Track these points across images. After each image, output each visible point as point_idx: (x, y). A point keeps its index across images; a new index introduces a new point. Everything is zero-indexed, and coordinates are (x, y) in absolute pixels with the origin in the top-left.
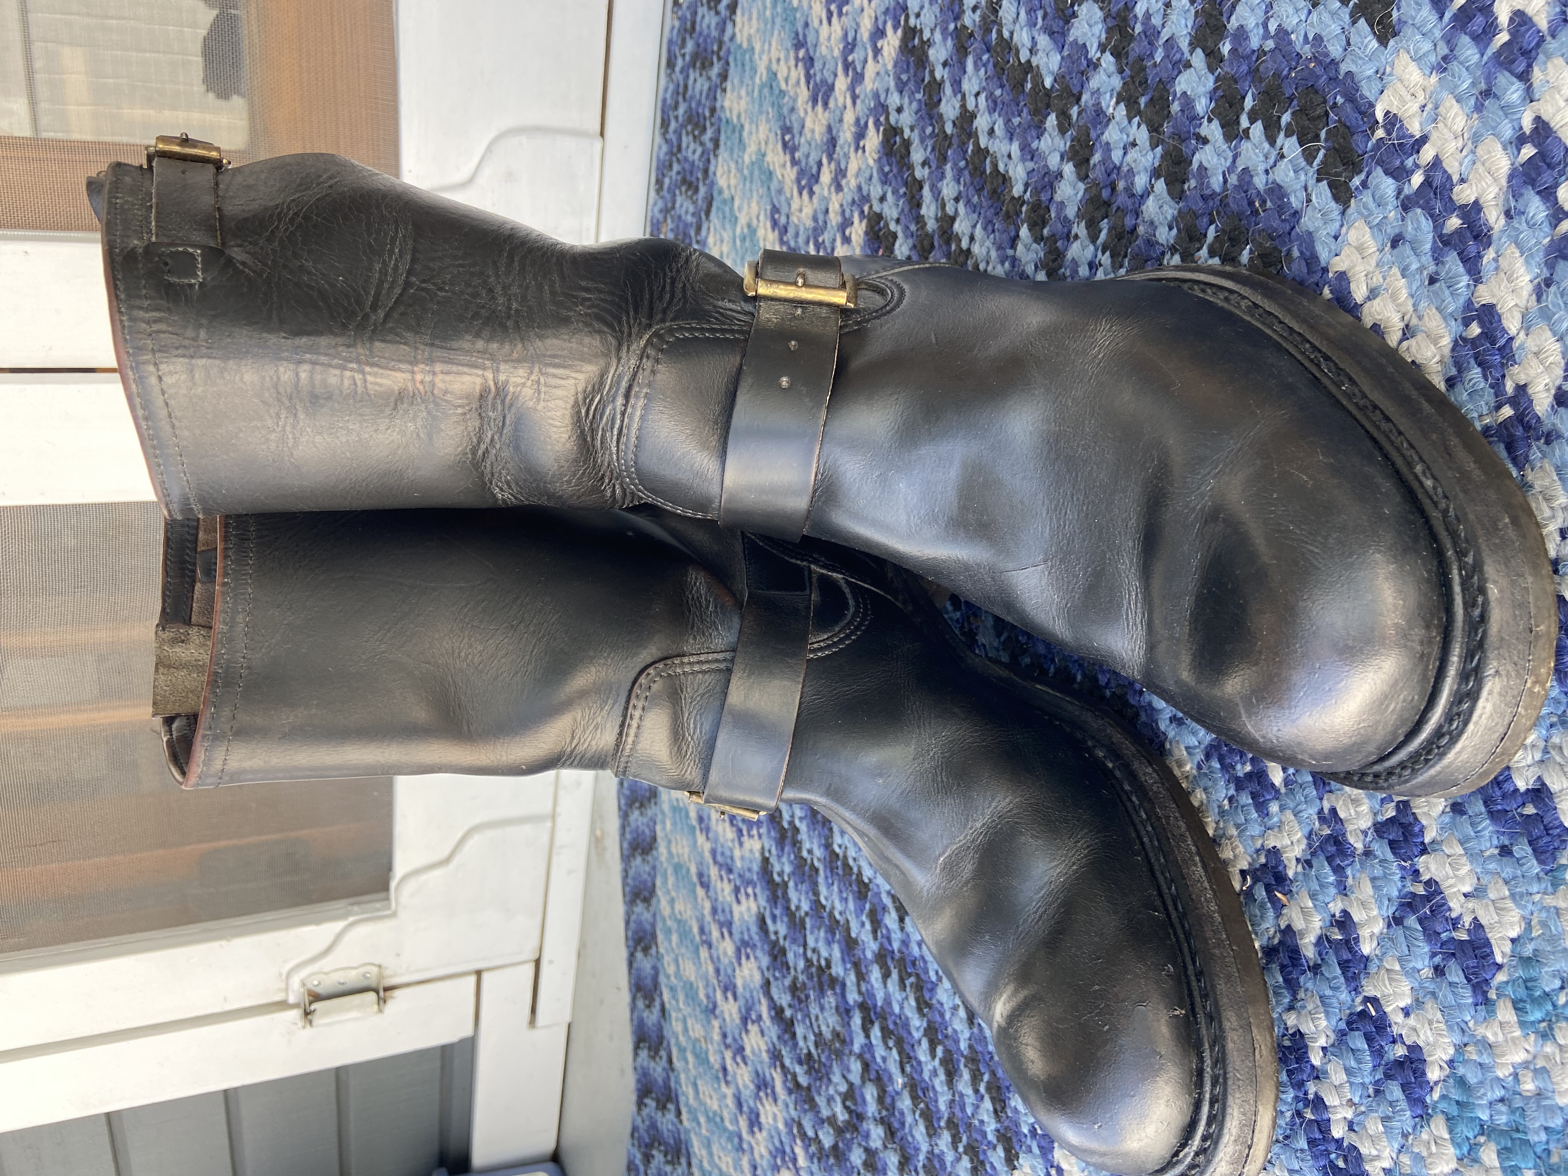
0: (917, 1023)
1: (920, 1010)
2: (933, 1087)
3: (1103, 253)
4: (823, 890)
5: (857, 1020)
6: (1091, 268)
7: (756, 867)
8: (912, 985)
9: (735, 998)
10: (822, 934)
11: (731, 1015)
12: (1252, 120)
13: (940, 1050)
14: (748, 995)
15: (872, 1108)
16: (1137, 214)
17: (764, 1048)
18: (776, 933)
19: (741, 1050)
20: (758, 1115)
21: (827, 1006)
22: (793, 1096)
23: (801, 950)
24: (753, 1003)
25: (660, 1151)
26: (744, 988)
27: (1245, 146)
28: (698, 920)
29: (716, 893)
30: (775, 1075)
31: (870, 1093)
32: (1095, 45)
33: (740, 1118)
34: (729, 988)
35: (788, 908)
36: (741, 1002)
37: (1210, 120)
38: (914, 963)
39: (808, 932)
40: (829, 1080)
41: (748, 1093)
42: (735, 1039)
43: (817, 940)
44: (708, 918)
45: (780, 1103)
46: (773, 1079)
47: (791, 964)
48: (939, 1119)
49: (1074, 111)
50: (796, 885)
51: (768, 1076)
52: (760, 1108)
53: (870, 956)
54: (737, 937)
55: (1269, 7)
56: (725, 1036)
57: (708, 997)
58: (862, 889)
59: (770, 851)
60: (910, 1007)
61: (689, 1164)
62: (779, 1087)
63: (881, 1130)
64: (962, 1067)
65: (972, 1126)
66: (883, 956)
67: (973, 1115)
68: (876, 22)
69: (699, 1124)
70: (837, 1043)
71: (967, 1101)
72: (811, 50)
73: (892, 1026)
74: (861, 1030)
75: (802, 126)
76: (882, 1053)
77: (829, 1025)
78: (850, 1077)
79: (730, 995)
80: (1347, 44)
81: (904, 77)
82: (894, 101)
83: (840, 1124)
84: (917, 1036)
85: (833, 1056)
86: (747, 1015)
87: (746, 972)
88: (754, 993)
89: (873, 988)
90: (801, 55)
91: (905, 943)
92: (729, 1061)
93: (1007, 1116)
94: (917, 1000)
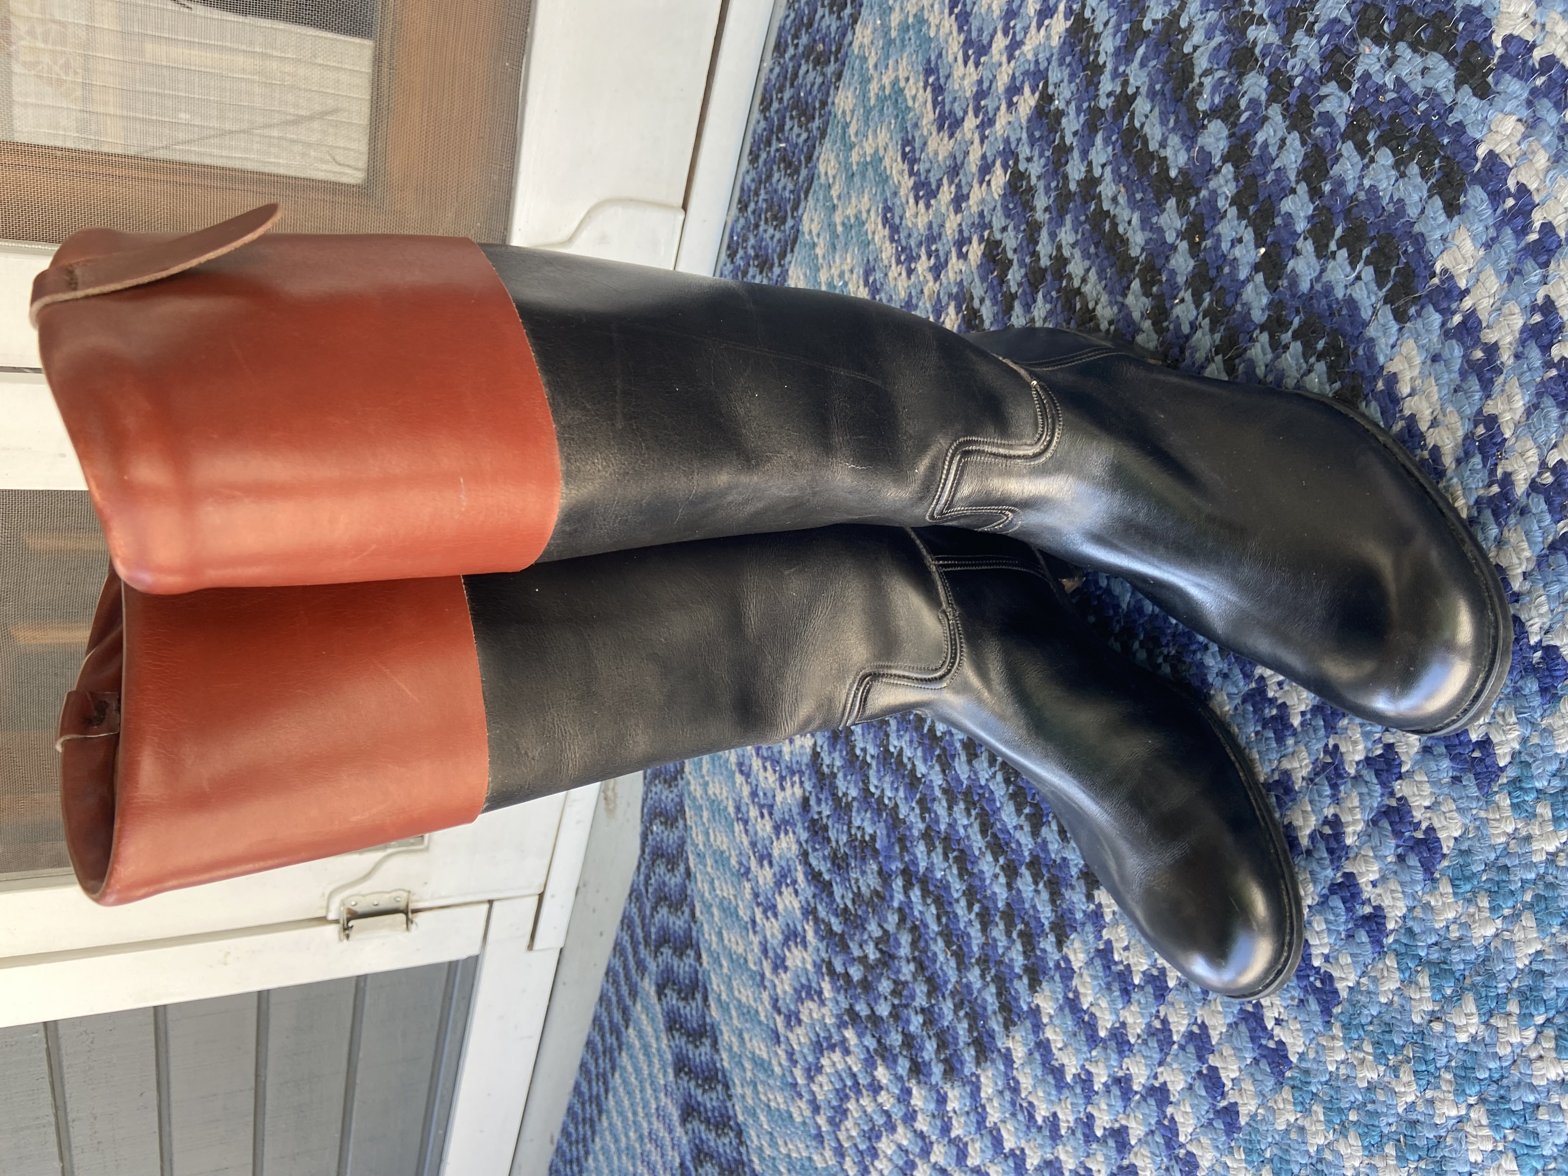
0: (957, 887)
1: (961, 876)
2: (968, 935)
3: (1204, 318)
4: (874, 781)
5: (898, 883)
6: (1192, 328)
7: (806, 759)
8: (955, 858)
9: (771, 864)
10: (868, 815)
11: (765, 878)
12: (1339, 247)
13: (976, 908)
14: (783, 863)
15: (904, 950)
16: (1238, 295)
17: (797, 905)
18: (820, 813)
19: (774, 907)
20: (783, 960)
21: (869, 871)
22: (825, 943)
23: (845, 828)
24: (789, 871)
25: (674, 990)
26: (781, 858)
27: (1331, 264)
28: (734, 800)
29: (758, 780)
30: (806, 927)
31: (905, 939)
32: (1218, 157)
33: (765, 963)
34: (765, 857)
35: (834, 795)
36: (776, 868)
37: (1305, 239)
38: (958, 842)
39: (854, 814)
40: (865, 929)
41: (775, 942)
42: (767, 898)
43: (863, 820)
44: (746, 799)
45: (810, 949)
46: (804, 930)
47: (833, 839)
48: (971, 958)
49: (1193, 201)
50: (845, 776)
51: (799, 928)
52: (787, 953)
53: (916, 833)
54: (777, 816)
55: (1366, 167)
56: (756, 895)
57: (740, 863)
58: (913, 782)
59: (822, 747)
60: (951, 873)
61: (705, 999)
62: (810, 935)
63: (912, 966)
64: (997, 919)
65: (1002, 962)
66: (927, 836)
67: (1003, 954)
68: (1014, 77)
69: (721, 966)
70: (876, 900)
71: (1000, 944)
72: (942, 81)
73: (932, 888)
74: (901, 890)
75: (925, 144)
76: (920, 908)
77: (869, 886)
78: (885, 926)
79: (766, 863)
80: (1423, 211)
81: (1037, 134)
82: (1025, 151)
83: (871, 962)
84: (956, 895)
85: (870, 910)
86: (783, 878)
87: (784, 845)
88: (791, 863)
89: (917, 858)
90: (931, 80)
91: (952, 825)
92: (759, 916)
93: (1036, 955)
94: (959, 869)
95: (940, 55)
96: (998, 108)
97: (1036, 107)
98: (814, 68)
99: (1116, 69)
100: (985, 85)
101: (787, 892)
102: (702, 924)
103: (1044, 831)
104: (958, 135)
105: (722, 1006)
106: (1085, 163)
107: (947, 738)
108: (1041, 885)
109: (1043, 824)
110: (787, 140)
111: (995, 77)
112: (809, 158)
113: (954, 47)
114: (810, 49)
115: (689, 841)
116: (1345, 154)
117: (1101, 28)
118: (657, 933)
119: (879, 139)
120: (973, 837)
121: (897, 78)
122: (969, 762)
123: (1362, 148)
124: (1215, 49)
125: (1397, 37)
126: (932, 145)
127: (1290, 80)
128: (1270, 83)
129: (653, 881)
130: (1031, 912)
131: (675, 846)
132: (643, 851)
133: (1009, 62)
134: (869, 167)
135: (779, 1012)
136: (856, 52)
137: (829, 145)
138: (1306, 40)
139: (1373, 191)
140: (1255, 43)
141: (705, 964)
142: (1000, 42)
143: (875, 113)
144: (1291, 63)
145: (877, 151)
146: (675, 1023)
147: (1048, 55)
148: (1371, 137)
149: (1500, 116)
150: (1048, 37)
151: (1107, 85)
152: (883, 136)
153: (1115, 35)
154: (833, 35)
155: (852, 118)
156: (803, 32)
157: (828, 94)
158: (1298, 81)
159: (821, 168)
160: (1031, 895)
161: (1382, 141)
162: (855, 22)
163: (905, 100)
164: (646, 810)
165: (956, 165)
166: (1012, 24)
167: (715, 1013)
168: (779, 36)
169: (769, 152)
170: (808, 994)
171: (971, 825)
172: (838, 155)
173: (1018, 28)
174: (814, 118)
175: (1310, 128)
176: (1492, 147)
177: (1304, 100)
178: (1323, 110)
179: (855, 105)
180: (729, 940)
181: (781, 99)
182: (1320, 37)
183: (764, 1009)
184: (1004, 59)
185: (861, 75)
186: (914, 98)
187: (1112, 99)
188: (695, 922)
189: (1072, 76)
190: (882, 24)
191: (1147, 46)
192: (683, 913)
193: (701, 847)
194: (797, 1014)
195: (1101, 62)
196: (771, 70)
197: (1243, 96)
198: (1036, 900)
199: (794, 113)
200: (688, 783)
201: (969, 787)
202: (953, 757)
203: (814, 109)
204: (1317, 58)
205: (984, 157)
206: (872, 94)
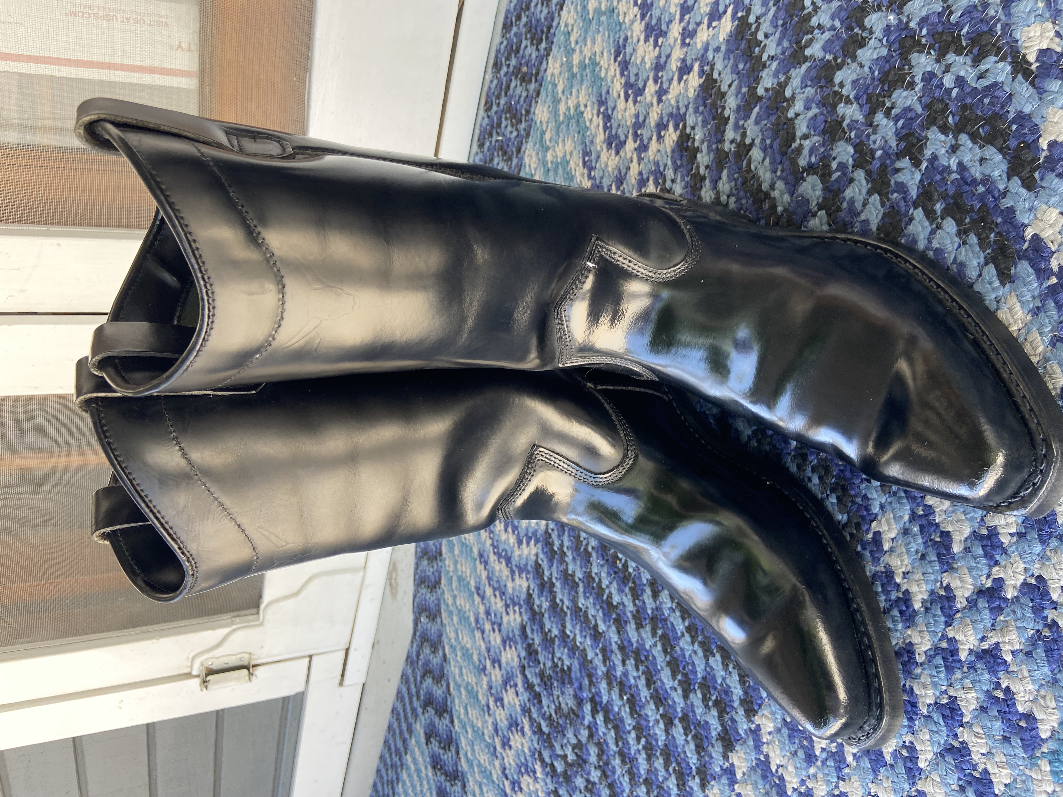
0: (629, 722)
1: (631, 714)
2: (637, 759)
4: (569, 626)
5: (588, 708)
7: (522, 597)
8: (627, 699)
9: (500, 669)
10: (566, 650)
13: (643, 741)
14: (509, 669)
15: (593, 759)
17: (517, 703)
18: (533, 640)
19: (502, 700)
20: (509, 740)
21: (567, 693)
22: (537, 736)
23: (550, 656)
24: (512, 675)
25: (436, 740)
26: (507, 665)
28: (474, 614)
29: (490, 603)
30: (524, 721)
31: (593, 751)
32: (815, 204)
33: (496, 738)
34: (496, 661)
35: (542, 629)
36: (504, 671)
38: (630, 688)
39: (556, 648)
40: (565, 735)
41: (503, 726)
42: (497, 692)
43: (562, 654)
44: (482, 615)
45: (527, 738)
46: (523, 722)
47: (541, 662)
48: (639, 778)
50: (550, 618)
51: (519, 720)
52: (511, 737)
53: (600, 673)
54: (504, 633)
55: (933, 232)
56: (490, 688)
57: (480, 661)
58: (597, 635)
59: (533, 590)
60: (625, 710)
61: (458, 753)
62: (527, 728)
63: (599, 773)
64: (658, 754)
65: (663, 788)
66: (609, 676)
67: (663, 782)
68: (661, 118)
69: (467, 732)
70: (572, 716)
71: (659, 773)
72: (610, 112)
73: (612, 717)
74: (590, 714)
75: (599, 157)
76: (604, 730)
77: (567, 704)
78: (579, 737)
79: (496, 665)
80: (980, 275)
81: (679, 162)
82: (670, 174)
83: (569, 761)
84: (628, 728)
85: (568, 721)
86: (507, 681)
87: (509, 656)
88: (514, 670)
89: (600, 692)
90: (602, 110)
91: (626, 674)
92: (492, 703)
93: (686, 790)
94: (630, 708)
95: (608, 92)
96: (650, 139)
97: (677, 142)
98: (521, 85)
99: (736, 123)
100: (641, 119)
101: (511, 691)
102: (454, 699)
103: (691, 695)
104: (622, 153)
105: (468, 762)
106: (715, 191)
107: (621, 607)
108: (690, 737)
109: (691, 691)
110: (503, 135)
111: (648, 114)
112: (519, 150)
113: (617, 87)
114: (518, 69)
115: (444, 634)
116: (916, 218)
117: (726, 88)
118: (425, 695)
119: (566, 148)
120: (640, 687)
121: (578, 103)
122: (637, 629)
123: (930, 214)
124: (812, 118)
125: (959, 129)
126: (604, 157)
127: (873, 152)
128: (856, 152)
129: (421, 657)
130: (683, 756)
131: (436, 635)
132: (414, 634)
133: (658, 104)
134: (560, 167)
135: (507, 778)
136: (549, 78)
137: (532, 144)
138: (884, 121)
139: (939, 251)
140: (843, 118)
141: (456, 727)
142: (651, 88)
143: (563, 127)
144: (873, 137)
145: (565, 156)
146: (437, 764)
147: (686, 103)
148: (939, 207)
149: (1044, 207)
150: (686, 89)
151: (730, 134)
152: (569, 146)
153: (737, 96)
154: (533, 62)
155: (547, 127)
156: (513, 55)
157: (530, 105)
158: (879, 153)
159: (527, 160)
160: (682, 743)
161: (947, 212)
162: (548, 55)
163: (585, 122)
164: (416, 605)
165: (621, 176)
166: (660, 74)
167: (464, 765)
168: (496, 57)
169: (491, 142)
170: (526, 770)
171: (639, 677)
172: (538, 154)
173: (664, 79)
174: (521, 122)
175: (888, 193)
176: (1038, 233)
177: (884, 169)
178: (899, 180)
179: (549, 118)
180: (472, 715)
181: (499, 104)
182: (896, 121)
183: (496, 774)
184: (655, 102)
185: (553, 97)
186: (591, 121)
187: (734, 145)
188: (450, 695)
189: (705, 123)
190: (567, 61)
191: (761, 108)
192: (442, 685)
193: (453, 641)
194: (519, 784)
195: (726, 116)
196: (492, 82)
197: (834, 159)
198: (686, 747)
199: (508, 115)
200: (443, 592)
201: (637, 648)
202: (626, 622)
203: (521, 114)
204: (894, 138)
205: (640, 173)
206: (561, 113)
